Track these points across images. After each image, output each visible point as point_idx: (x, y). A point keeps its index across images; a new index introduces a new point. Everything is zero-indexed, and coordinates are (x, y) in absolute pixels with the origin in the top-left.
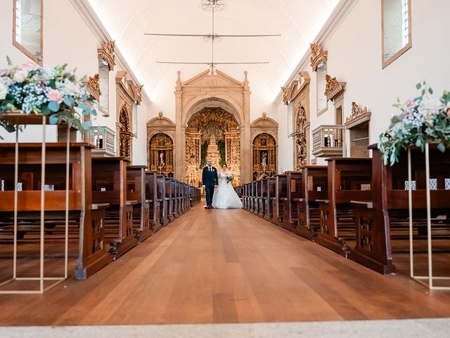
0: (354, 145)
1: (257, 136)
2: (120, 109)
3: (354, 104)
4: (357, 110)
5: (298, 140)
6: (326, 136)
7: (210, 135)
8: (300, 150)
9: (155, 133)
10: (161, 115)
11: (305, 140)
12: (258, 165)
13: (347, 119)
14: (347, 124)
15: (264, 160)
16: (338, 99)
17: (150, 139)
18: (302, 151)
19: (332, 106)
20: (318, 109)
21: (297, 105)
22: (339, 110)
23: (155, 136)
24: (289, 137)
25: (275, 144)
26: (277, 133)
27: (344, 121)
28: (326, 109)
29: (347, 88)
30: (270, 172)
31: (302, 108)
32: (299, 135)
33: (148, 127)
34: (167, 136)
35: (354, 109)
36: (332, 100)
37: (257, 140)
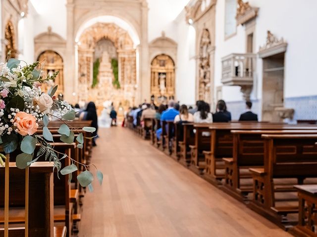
0: (266, 75)
1: (156, 57)
2: (6, 23)
3: (269, 32)
4: (272, 39)
5: (201, 64)
6: (236, 64)
7: (102, 53)
8: (202, 75)
9: (43, 49)
10: (50, 29)
11: (208, 64)
12: (156, 87)
13: (260, 48)
14: (260, 53)
15: (162, 82)
16: (249, 25)
17: (37, 55)
18: (205, 77)
19: (242, 32)
20: (226, 34)
21: (201, 26)
22: (251, 36)
23: (43, 53)
24: (190, 59)
25: (174, 65)
26: (176, 55)
27: (256, 50)
28: (235, 34)
29: (261, 14)
30: (167, 96)
31: (207, 30)
32: (202, 59)
33: (35, 43)
34: (56, 53)
35: (269, 38)
36: (242, 25)
37: (155, 61)
